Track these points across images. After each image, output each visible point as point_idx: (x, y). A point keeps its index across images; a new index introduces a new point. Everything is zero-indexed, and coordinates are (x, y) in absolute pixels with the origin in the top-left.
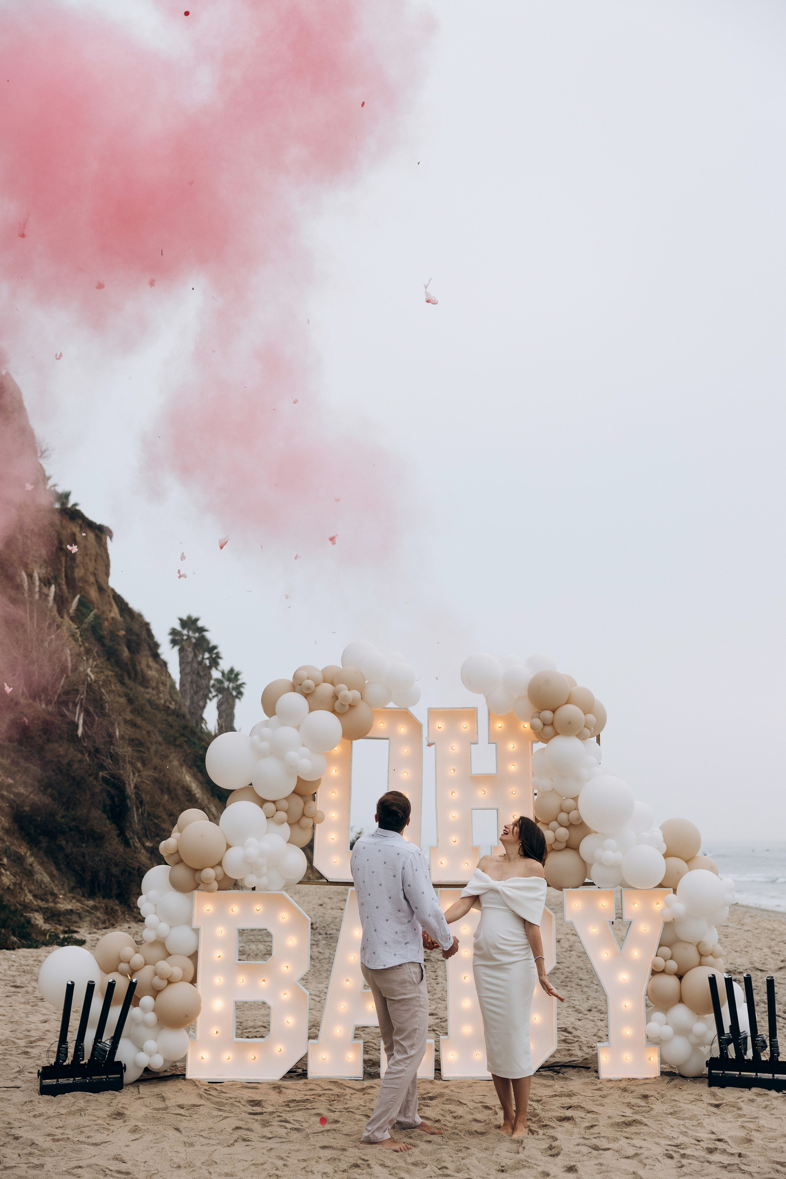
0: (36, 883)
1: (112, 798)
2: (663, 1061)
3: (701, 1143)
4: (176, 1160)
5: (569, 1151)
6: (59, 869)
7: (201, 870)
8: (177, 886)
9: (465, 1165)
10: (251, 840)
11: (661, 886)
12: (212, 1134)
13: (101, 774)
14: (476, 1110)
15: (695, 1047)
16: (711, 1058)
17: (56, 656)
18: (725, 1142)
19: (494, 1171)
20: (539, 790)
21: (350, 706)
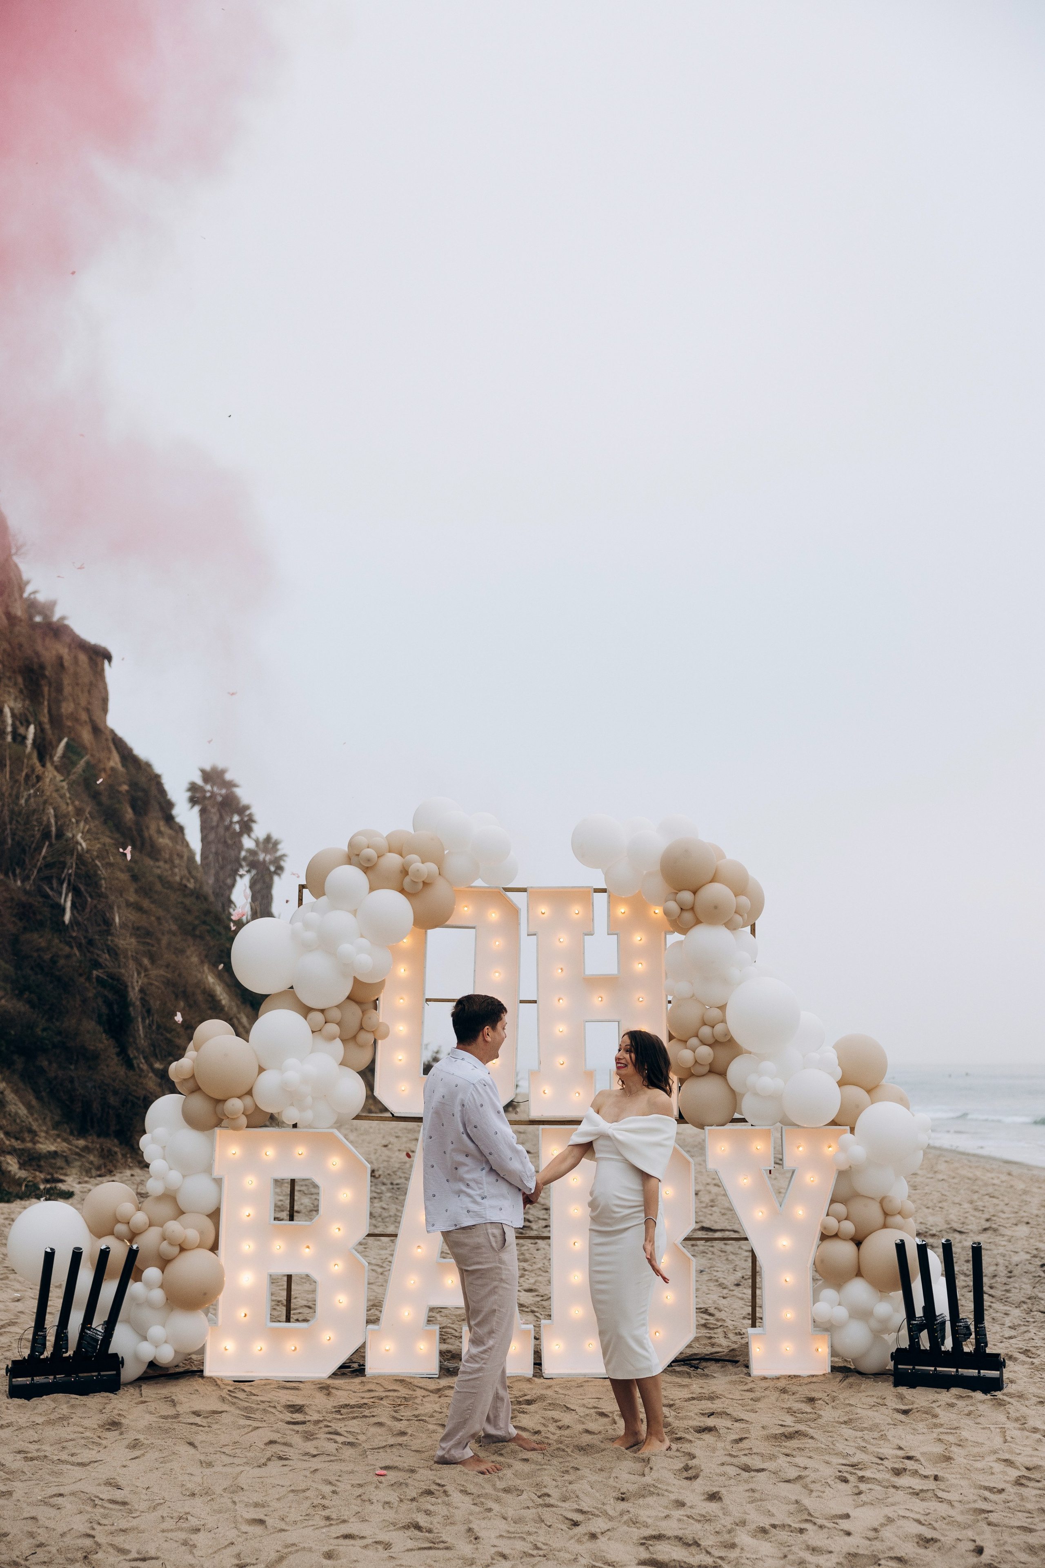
0: (8, 1117)
1: (109, 1005)
2: (834, 1353)
3: (885, 1462)
4: (189, 1485)
5: (711, 1473)
6: (39, 1098)
7: (225, 1101)
8: (192, 1121)
9: (574, 1492)
10: (292, 1061)
11: (834, 1123)
12: (237, 1451)
13: (95, 973)
14: (588, 1418)
15: (877, 1335)
16: (898, 1349)
17: (35, 817)
18: (917, 1460)
19: (612, 1500)
20: (674, 997)
21: (424, 882)
